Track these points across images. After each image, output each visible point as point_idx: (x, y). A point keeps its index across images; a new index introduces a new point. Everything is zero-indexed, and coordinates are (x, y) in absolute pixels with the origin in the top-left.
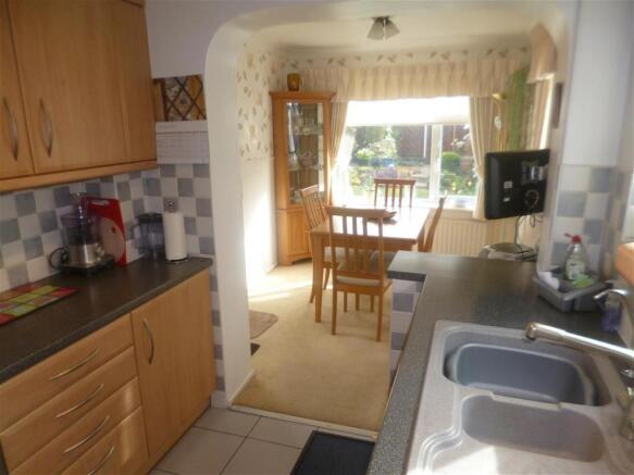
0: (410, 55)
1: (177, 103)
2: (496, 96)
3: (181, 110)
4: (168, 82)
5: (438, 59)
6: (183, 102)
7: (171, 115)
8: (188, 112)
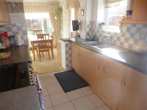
0: (35, 3)
1: (16, 8)
2: (55, 13)
3: (17, 10)
4: (12, 3)
5: (41, 5)
6: (17, 8)
7: (14, 11)
8: (19, 11)
